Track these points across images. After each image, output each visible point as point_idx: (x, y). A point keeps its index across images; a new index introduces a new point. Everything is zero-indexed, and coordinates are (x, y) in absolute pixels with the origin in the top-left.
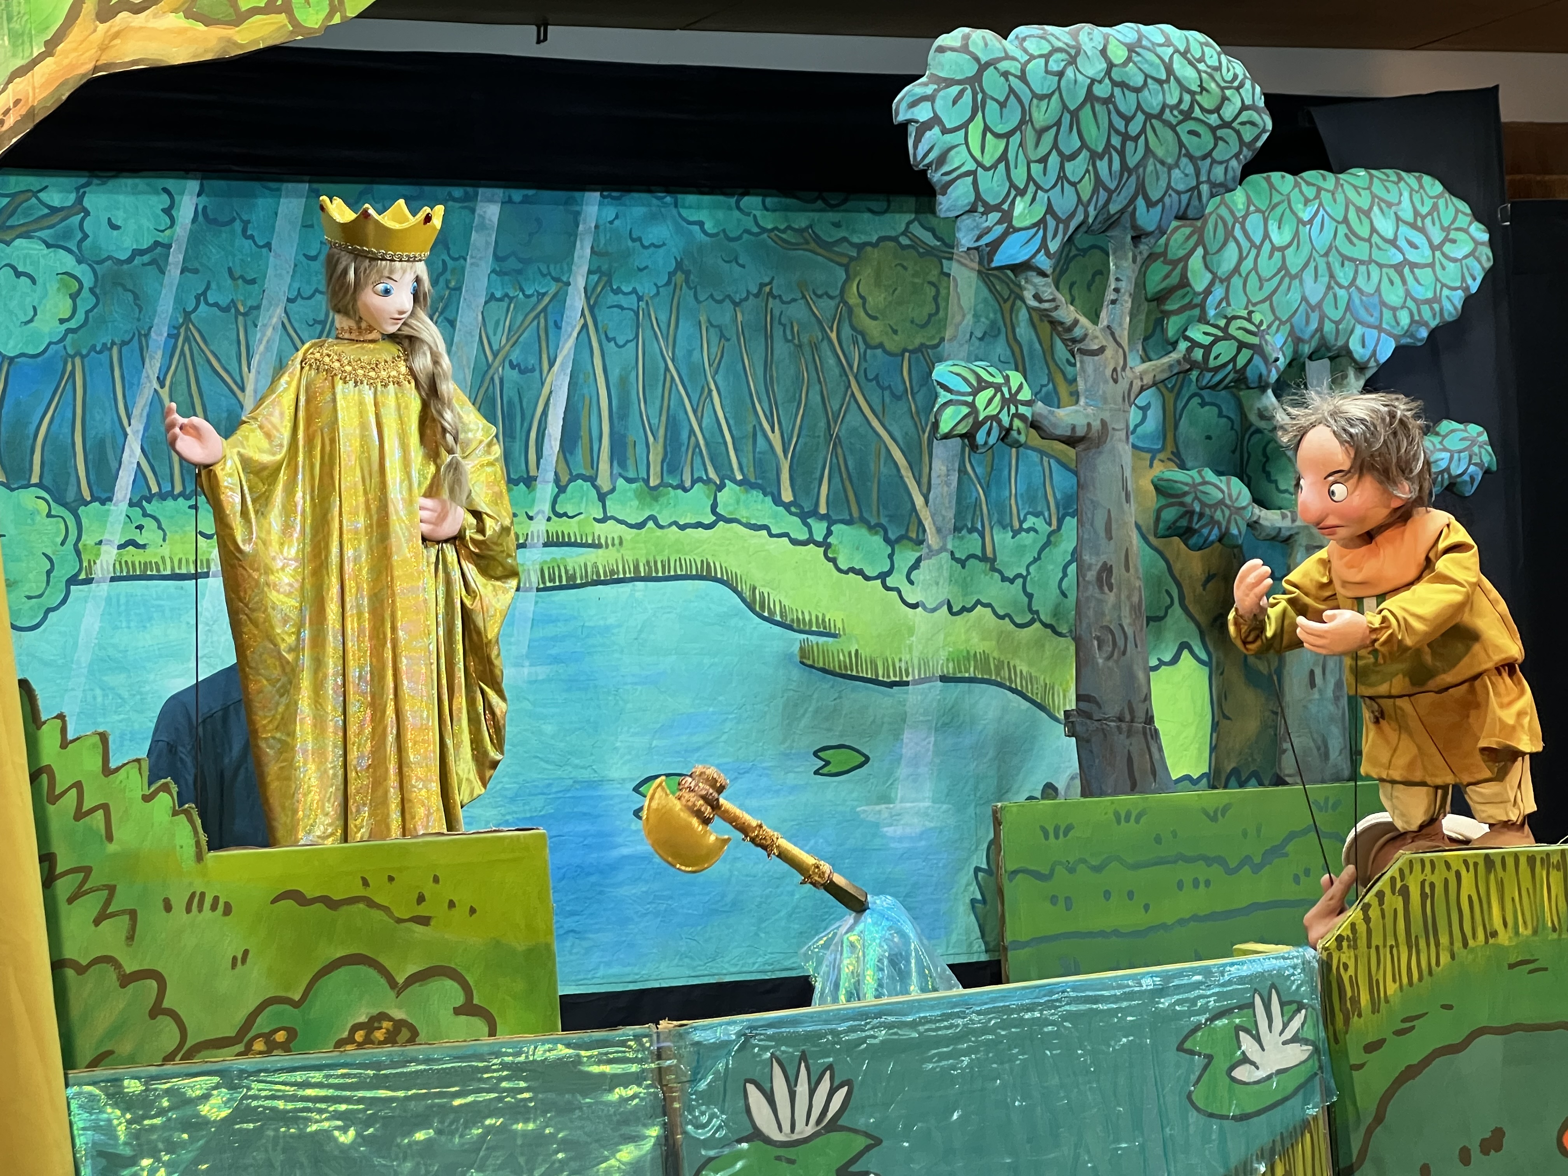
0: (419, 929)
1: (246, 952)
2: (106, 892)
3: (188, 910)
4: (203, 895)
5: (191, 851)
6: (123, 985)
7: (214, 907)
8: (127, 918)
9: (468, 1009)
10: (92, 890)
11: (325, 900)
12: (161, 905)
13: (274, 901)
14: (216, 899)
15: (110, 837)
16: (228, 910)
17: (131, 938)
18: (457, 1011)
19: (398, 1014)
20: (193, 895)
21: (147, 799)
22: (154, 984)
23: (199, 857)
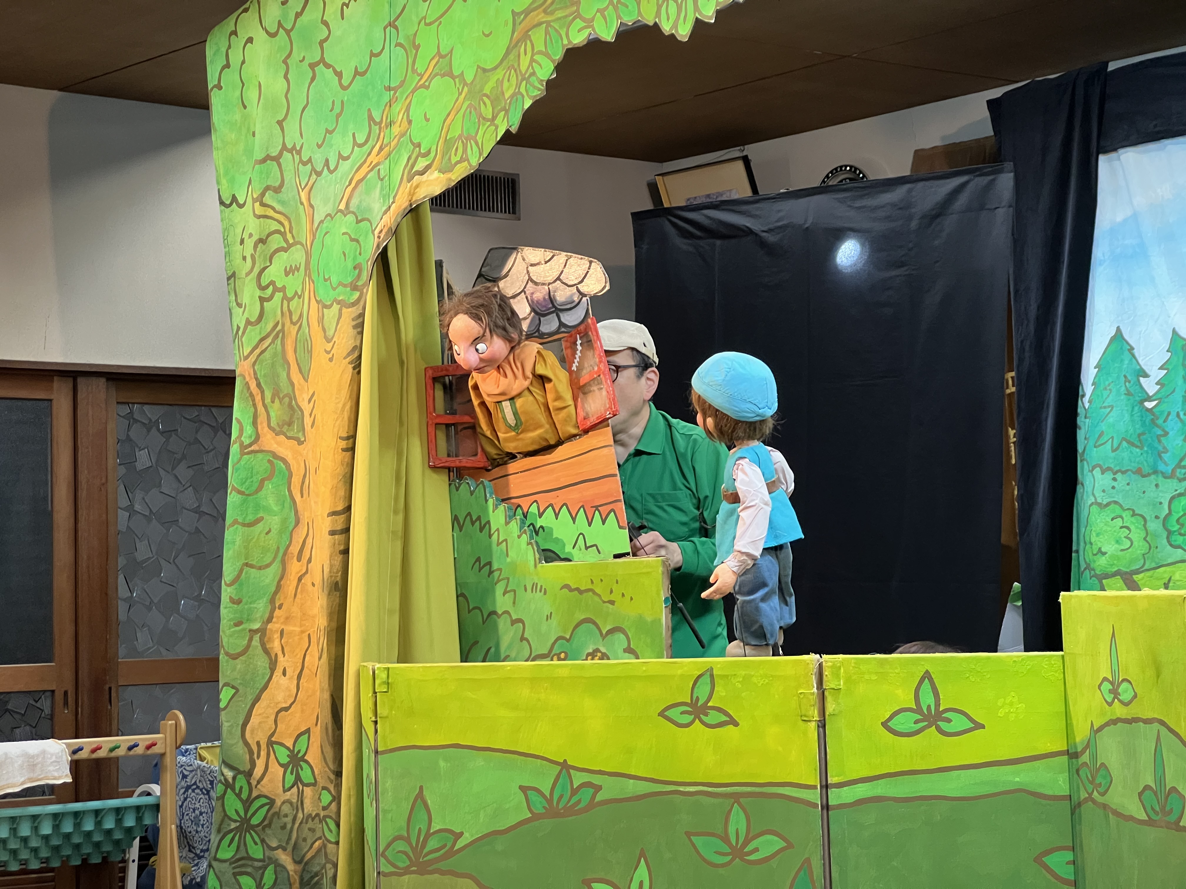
0: (611, 606)
1: (551, 613)
2: (506, 581)
3: (532, 592)
4: (537, 584)
5: (532, 563)
6: (512, 625)
7: (541, 591)
8: (513, 593)
9: (629, 650)
10: (502, 579)
11: (577, 589)
12: (523, 588)
13: (561, 589)
14: (541, 586)
15: (507, 555)
16: (545, 593)
17: (514, 603)
18: (625, 651)
19: (603, 650)
20: (534, 584)
21: (519, 537)
22: (521, 625)
23: (536, 566)
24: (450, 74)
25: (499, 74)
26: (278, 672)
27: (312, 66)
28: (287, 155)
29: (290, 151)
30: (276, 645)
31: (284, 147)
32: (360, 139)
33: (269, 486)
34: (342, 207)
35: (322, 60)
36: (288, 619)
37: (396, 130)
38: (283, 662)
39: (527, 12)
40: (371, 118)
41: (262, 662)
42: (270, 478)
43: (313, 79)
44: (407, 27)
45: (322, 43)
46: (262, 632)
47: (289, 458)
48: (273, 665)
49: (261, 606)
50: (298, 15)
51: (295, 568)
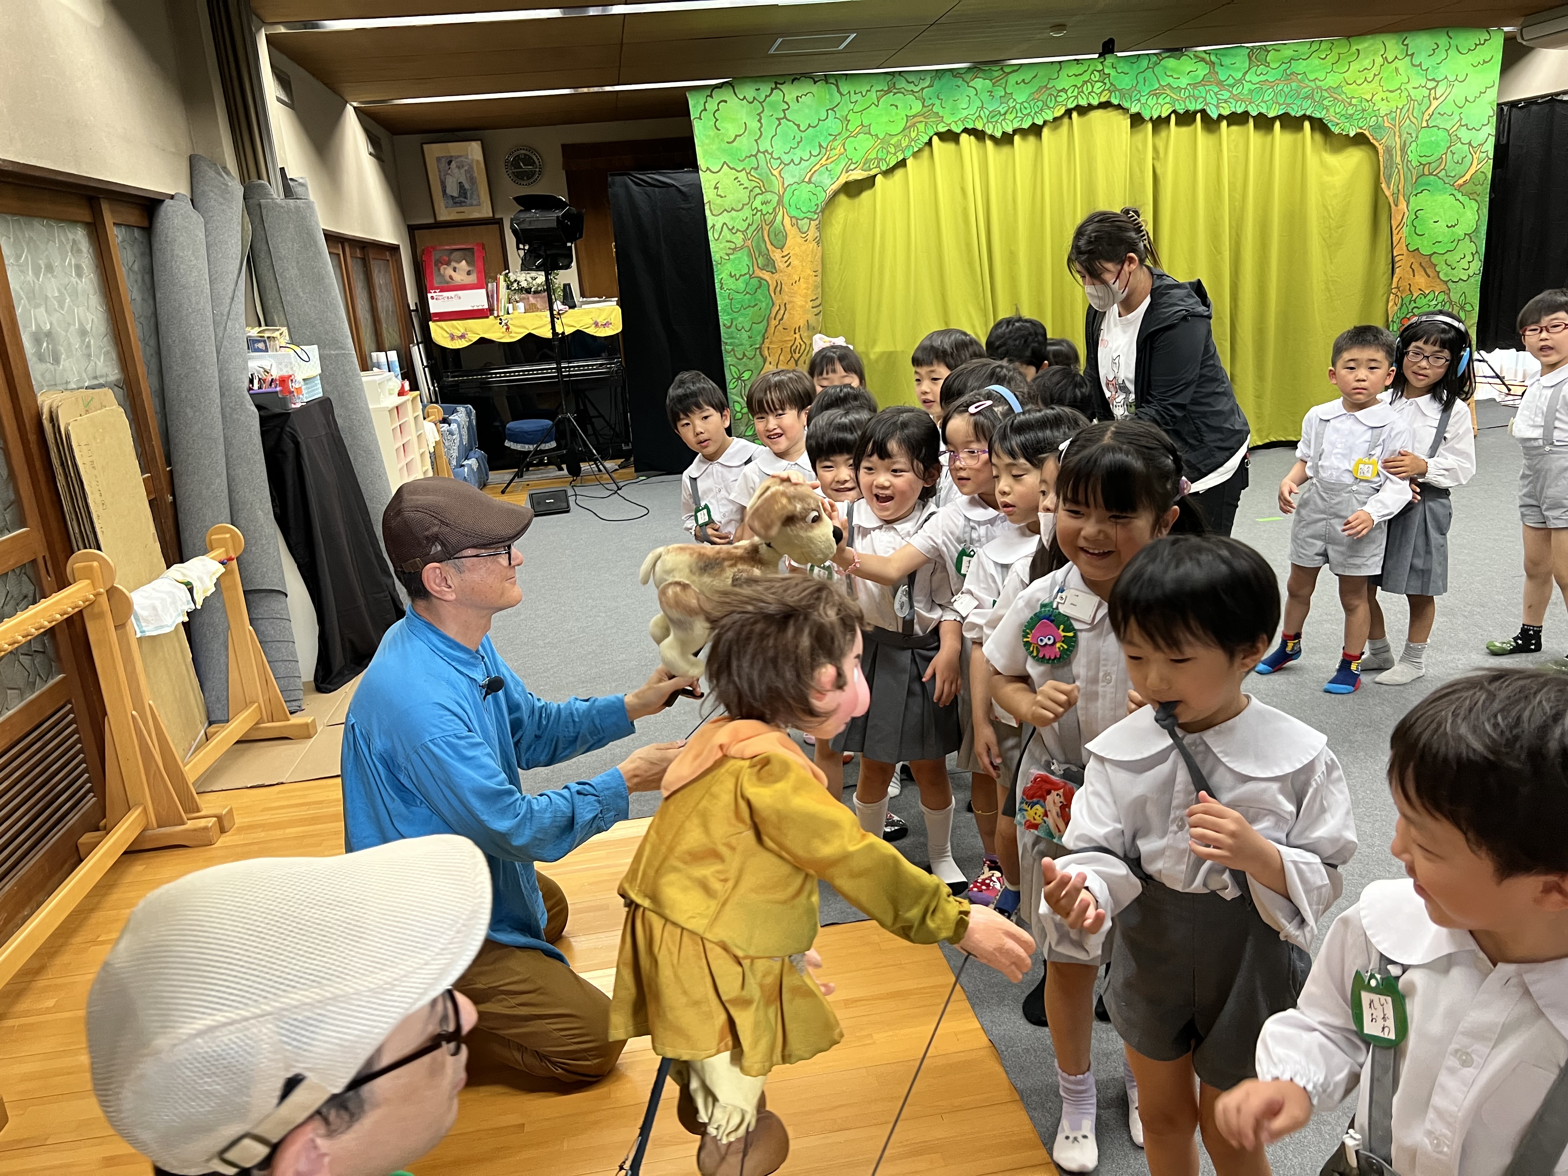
24: (869, 133)
25: (899, 137)
26: (767, 364)
27: (778, 119)
28: (760, 155)
29: (763, 153)
30: (766, 353)
31: (759, 151)
32: (815, 153)
33: (759, 291)
34: (807, 180)
35: (785, 117)
36: (771, 343)
37: (837, 152)
38: (769, 359)
39: (914, 116)
40: (820, 146)
41: (760, 360)
42: (760, 287)
43: (780, 124)
44: (841, 112)
45: (784, 111)
46: (760, 348)
47: (768, 278)
48: (765, 360)
49: (759, 339)
50: (767, 96)
51: (774, 323)
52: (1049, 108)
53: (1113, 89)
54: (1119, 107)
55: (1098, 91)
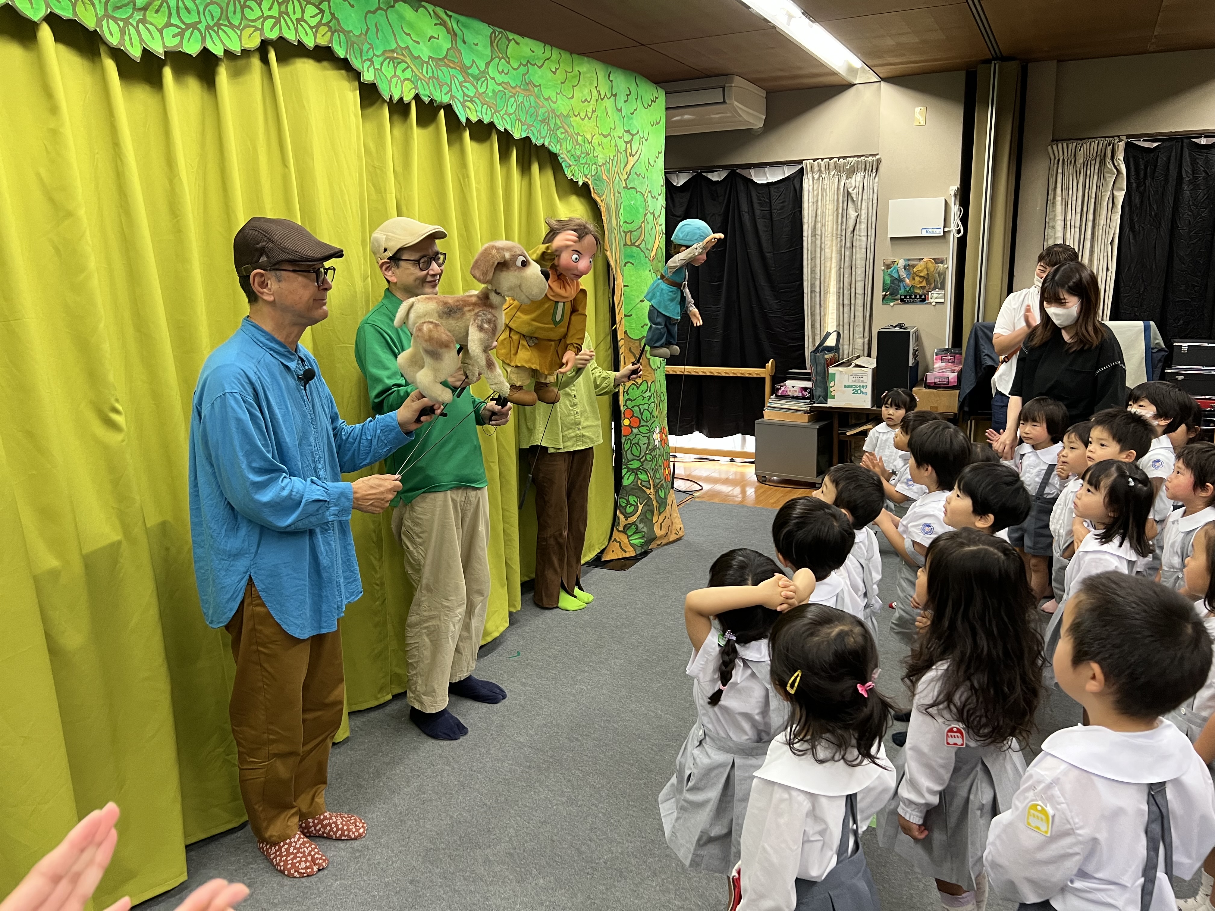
52: (232, 26)
53: (335, 28)
54: (344, 65)
55: (314, 22)
